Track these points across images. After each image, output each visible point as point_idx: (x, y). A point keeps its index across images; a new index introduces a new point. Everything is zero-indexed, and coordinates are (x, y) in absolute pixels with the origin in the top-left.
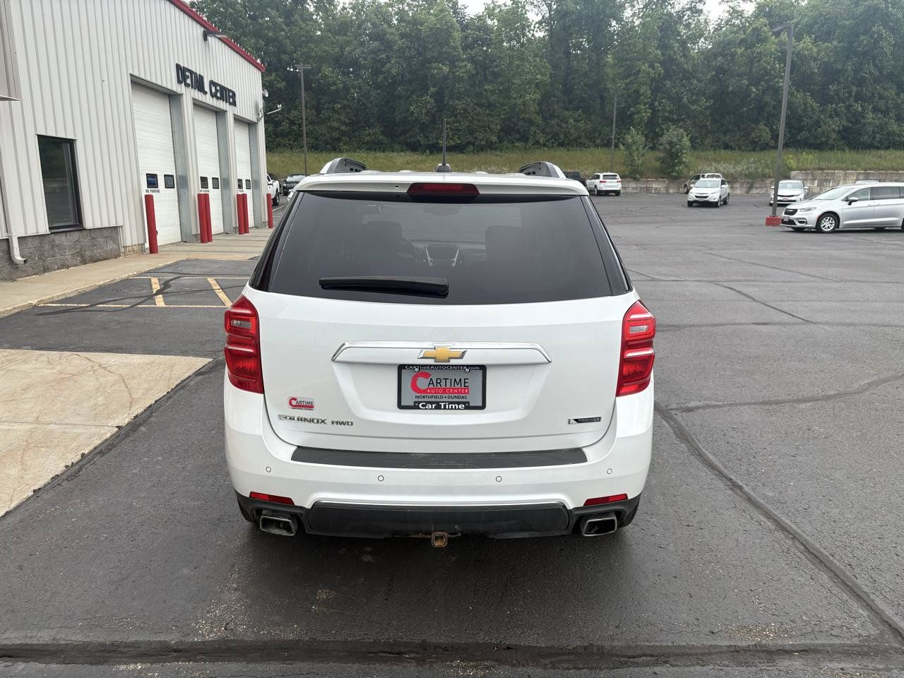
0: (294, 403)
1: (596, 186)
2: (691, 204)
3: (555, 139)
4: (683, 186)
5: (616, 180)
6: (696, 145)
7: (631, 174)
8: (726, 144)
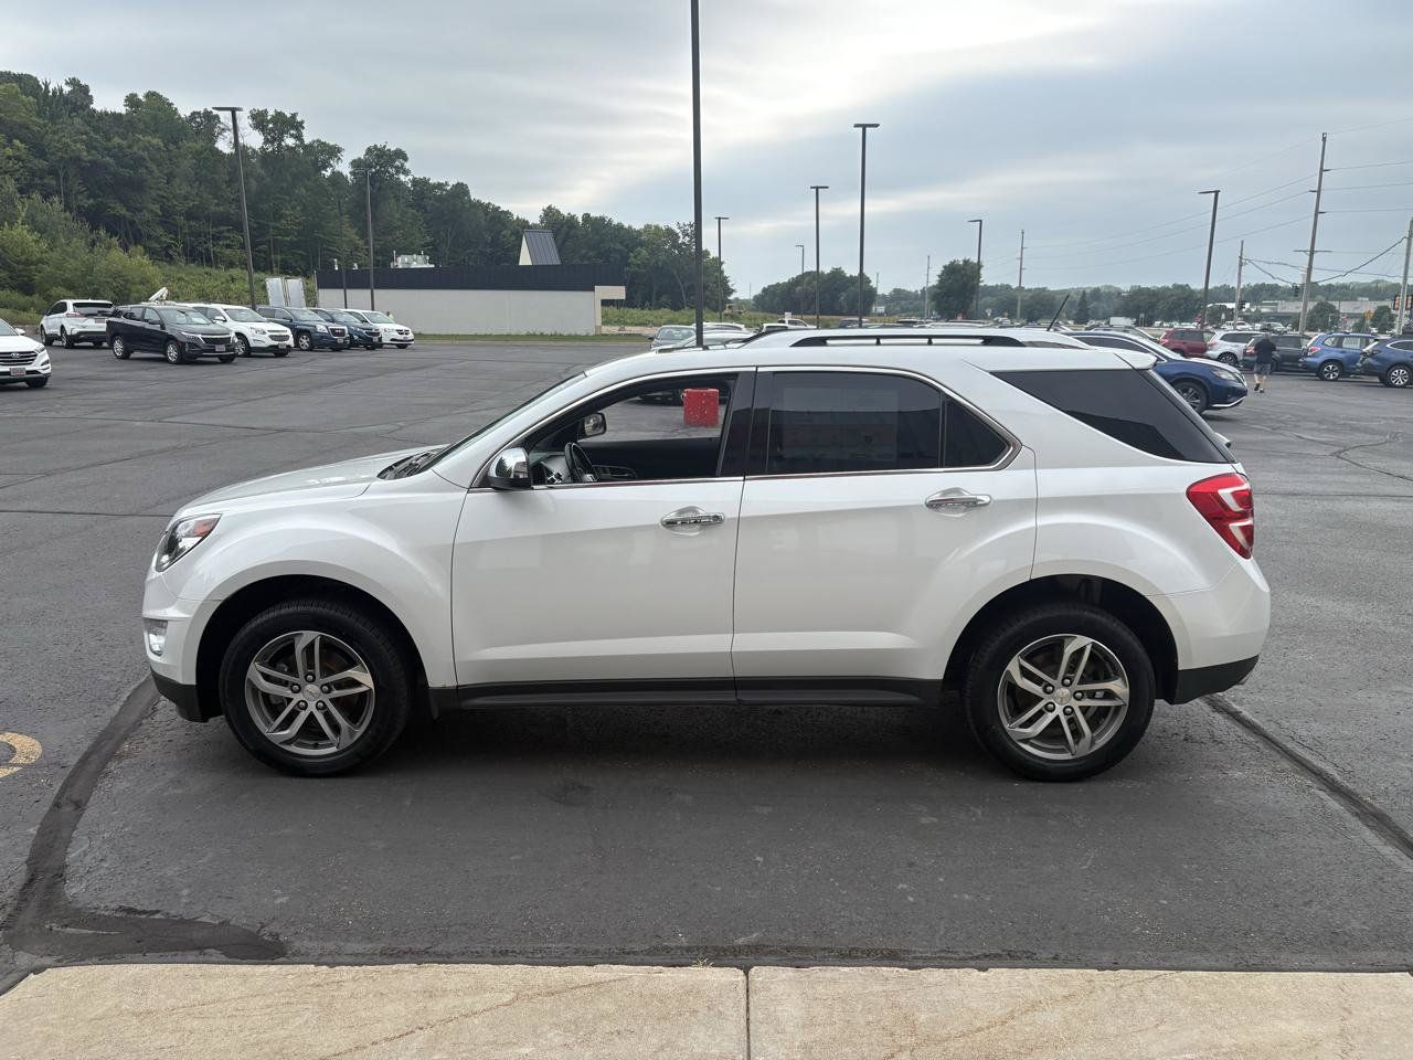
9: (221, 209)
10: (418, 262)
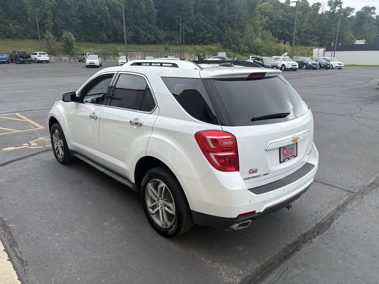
0: (251, 171)
1: (36, 58)
2: (87, 67)
3: (4, 34)
4: (77, 58)
5: (46, 56)
6: (78, 40)
7: (51, 53)
8: (90, 40)
9: (314, 30)
10: (361, 42)
